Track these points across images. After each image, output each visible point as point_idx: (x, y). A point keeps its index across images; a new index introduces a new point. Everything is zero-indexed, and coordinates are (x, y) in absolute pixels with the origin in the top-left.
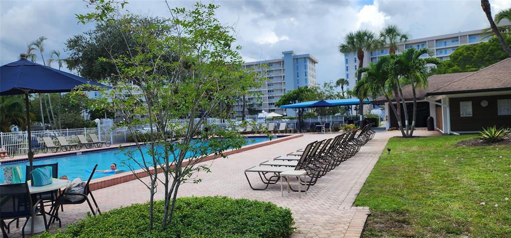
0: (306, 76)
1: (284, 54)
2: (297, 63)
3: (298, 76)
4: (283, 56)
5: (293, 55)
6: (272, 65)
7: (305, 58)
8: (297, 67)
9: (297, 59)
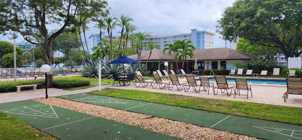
0: (203, 42)
1: (192, 31)
2: (199, 35)
3: (199, 43)
4: (191, 31)
5: (196, 31)
6: (187, 37)
7: (203, 33)
8: (199, 37)
9: (199, 33)
